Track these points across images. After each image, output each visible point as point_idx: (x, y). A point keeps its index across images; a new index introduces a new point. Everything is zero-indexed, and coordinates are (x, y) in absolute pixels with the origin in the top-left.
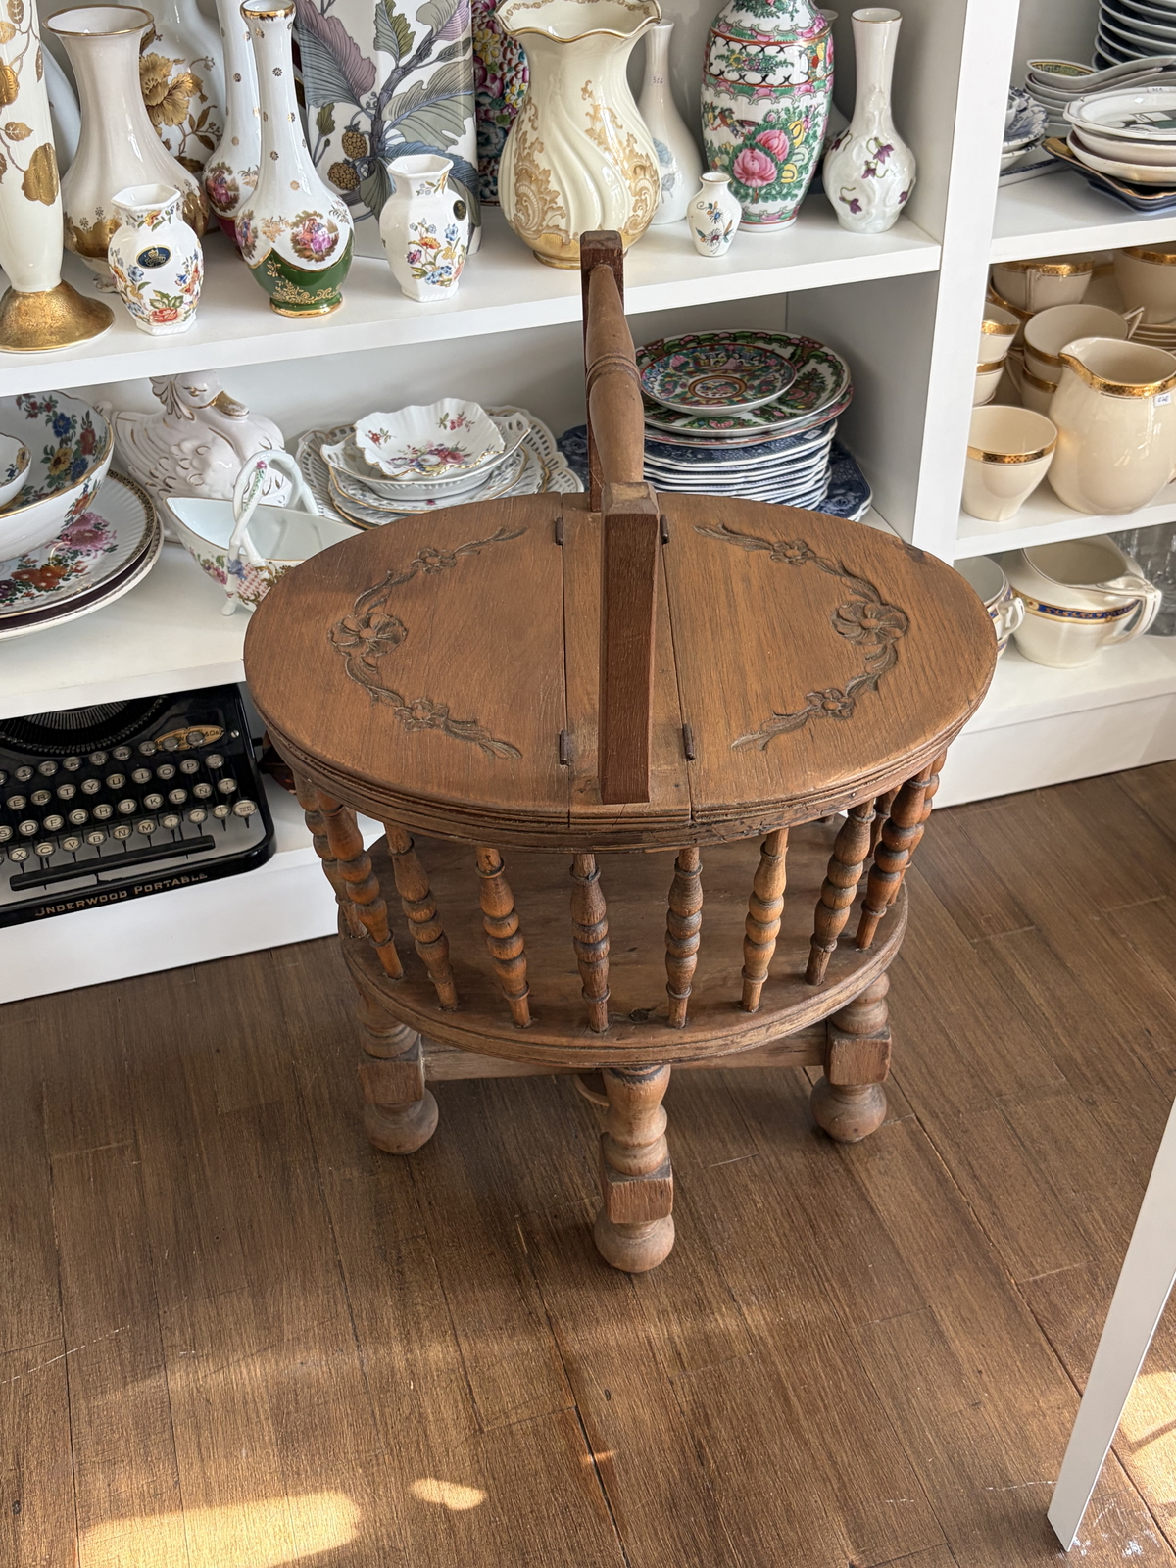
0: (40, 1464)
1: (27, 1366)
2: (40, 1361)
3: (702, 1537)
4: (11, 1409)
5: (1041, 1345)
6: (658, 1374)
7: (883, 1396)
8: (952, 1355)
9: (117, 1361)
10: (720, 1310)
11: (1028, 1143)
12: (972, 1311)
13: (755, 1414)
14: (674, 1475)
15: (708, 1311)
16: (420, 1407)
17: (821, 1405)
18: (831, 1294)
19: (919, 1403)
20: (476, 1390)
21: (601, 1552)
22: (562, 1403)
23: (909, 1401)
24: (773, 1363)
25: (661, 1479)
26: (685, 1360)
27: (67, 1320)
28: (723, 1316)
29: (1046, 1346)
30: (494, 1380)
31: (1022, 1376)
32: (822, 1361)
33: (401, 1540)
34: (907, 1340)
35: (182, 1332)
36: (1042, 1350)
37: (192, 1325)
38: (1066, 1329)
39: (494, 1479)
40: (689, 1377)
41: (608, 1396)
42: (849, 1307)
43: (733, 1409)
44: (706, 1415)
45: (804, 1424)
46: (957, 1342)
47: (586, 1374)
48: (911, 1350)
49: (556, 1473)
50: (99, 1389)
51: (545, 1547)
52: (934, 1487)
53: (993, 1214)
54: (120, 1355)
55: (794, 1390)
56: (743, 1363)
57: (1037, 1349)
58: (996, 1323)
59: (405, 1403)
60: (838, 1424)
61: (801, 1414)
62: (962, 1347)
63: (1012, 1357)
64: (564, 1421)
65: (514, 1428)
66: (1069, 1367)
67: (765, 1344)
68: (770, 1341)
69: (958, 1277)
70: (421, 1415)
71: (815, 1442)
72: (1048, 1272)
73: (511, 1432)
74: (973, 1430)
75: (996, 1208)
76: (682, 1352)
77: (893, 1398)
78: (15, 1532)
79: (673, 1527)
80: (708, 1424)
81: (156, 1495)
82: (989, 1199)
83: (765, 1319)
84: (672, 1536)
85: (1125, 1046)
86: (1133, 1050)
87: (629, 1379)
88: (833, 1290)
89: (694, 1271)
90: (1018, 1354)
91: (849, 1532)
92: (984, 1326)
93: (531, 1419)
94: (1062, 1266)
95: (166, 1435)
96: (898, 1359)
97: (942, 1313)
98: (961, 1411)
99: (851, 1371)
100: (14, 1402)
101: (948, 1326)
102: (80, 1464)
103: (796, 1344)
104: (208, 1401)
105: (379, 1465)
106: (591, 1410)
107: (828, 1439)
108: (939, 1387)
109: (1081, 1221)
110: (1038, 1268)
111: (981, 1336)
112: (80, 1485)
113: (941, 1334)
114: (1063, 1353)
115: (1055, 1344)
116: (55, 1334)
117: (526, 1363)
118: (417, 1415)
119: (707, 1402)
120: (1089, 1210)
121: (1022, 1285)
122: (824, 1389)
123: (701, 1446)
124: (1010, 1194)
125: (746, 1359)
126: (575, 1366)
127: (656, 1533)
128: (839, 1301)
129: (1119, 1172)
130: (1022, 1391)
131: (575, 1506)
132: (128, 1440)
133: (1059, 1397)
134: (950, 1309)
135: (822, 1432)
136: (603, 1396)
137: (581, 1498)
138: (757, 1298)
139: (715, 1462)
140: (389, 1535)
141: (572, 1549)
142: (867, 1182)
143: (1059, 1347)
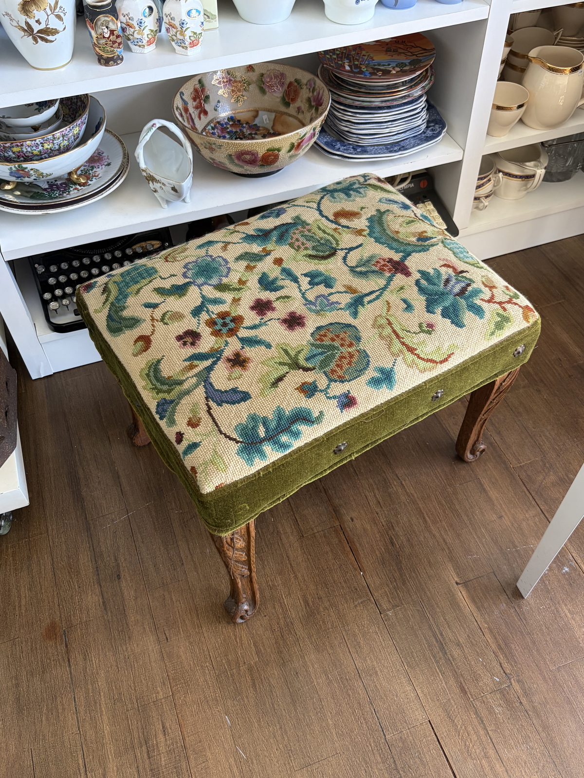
0: (125, 560)
1: (113, 520)
2: (118, 518)
3: (396, 575)
4: (109, 538)
5: (525, 492)
6: (371, 510)
7: (463, 516)
8: (489, 498)
9: (150, 517)
10: (394, 483)
11: (513, 409)
12: (496, 479)
13: (412, 525)
14: (382, 551)
15: (389, 484)
16: (277, 528)
17: (439, 520)
18: (438, 475)
19: (478, 518)
20: (299, 520)
21: (357, 582)
22: (334, 523)
23: (474, 517)
24: (418, 504)
25: (377, 552)
26: (381, 504)
27: (127, 502)
28: (395, 485)
29: (527, 492)
30: (306, 516)
31: (518, 505)
32: (437, 502)
33: (277, 582)
34: (471, 492)
35: (175, 502)
36: (525, 494)
37: (179, 500)
38: (534, 485)
39: (310, 556)
40: (384, 511)
41: (352, 520)
42: (446, 480)
43: (403, 523)
44: (392, 526)
45: (432, 528)
46: (491, 492)
47: (342, 512)
48: (473, 496)
49: (335, 552)
50: (144, 529)
51: (334, 582)
52: (486, 550)
53: (502, 439)
54: (151, 514)
55: (427, 514)
56: (405, 505)
57: (523, 493)
58: (506, 484)
59: (270, 527)
60: (446, 527)
61: (431, 524)
62: (493, 494)
63: (514, 498)
64: (336, 531)
65: (316, 534)
66: (537, 500)
67: (413, 496)
68: (415, 495)
69: (489, 466)
70: (278, 531)
71: (437, 535)
72: (526, 462)
73: (315, 537)
74: (500, 528)
75: (503, 437)
76: (380, 501)
77: (468, 516)
78: (120, 587)
79: (384, 571)
80: (394, 529)
81: (175, 569)
82: (499, 433)
83: (412, 486)
84: (384, 575)
85: (551, 366)
86: (554, 368)
87: (360, 513)
88: (439, 473)
89: (381, 468)
90: (516, 496)
91: (454, 570)
92: (501, 485)
93: (322, 531)
94: (531, 459)
95: (175, 545)
96: (468, 500)
97: (484, 480)
98: (495, 520)
99: (449, 506)
100: (110, 535)
101: (487, 486)
102: (142, 559)
103: (426, 496)
104: (190, 531)
105: (263, 552)
106: (346, 526)
107: (443, 534)
108: (485, 511)
109: (537, 440)
110: (521, 461)
111: (501, 490)
112: (143, 567)
113: (484, 490)
114: (533, 495)
115: (530, 491)
116: (122, 507)
117: (318, 508)
118: (276, 532)
119: (392, 521)
120: (540, 436)
121: (515, 468)
122: (439, 513)
123: (392, 539)
124: (508, 431)
125: (406, 503)
126: (337, 508)
127: (378, 574)
128: (441, 478)
129: (552, 420)
130: (519, 511)
131: (344, 565)
132: (159, 548)
133: (533, 512)
134: (487, 479)
135: (440, 531)
136: (350, 520)
137: (346, 561)
138: (408, 478)
139: (398, 545)
140: (271, 580)
141: (345, 582)
142: (448, 428)
143: (532, 493)
